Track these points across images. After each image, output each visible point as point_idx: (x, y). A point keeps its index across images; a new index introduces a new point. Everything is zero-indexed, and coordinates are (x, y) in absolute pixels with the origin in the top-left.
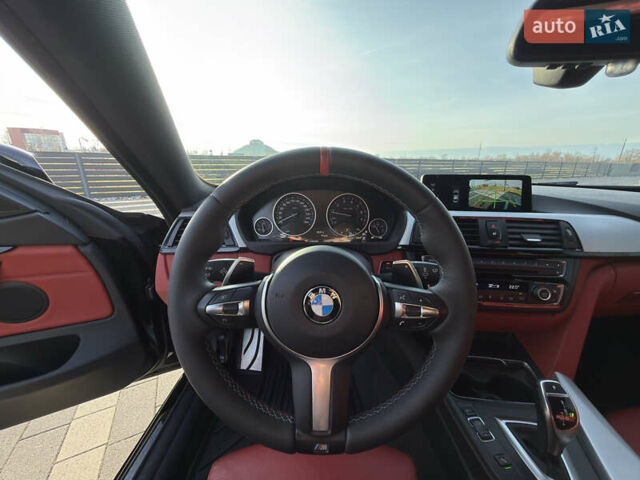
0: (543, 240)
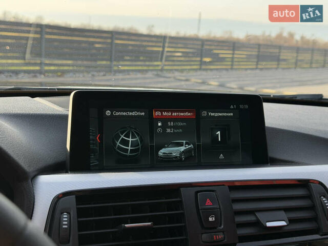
0: (291, 221)
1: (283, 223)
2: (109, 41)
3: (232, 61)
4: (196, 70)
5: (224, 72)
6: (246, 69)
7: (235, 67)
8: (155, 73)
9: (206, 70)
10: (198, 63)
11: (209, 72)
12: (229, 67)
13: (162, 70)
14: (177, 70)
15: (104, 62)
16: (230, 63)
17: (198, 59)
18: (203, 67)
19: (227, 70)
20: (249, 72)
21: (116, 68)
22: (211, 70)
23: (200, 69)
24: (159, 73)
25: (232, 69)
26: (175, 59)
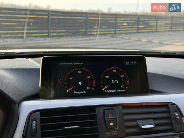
1: (152, 126)
2: (85, 18)
3: (156, 27)
4: (135, 33)
5: (151, 34)
6: (165, 31)
7: (158, 30)
8: (111, 35)
9: (141, 33)
10: (136, 29)
11: (142, 34)
12: (155, 30)
13: (115, 34)
14: (123, 33)
15: (83, 30)
16: (155, 28)
17: (136, 26)
18: (139, 31)
19: (153, 32)
20: (166, 33)
21: (89, 33)
22: (144, 32)
23: (137, 32)
24: (114, 35)
25: (156, 31)
26: (123, 27)
